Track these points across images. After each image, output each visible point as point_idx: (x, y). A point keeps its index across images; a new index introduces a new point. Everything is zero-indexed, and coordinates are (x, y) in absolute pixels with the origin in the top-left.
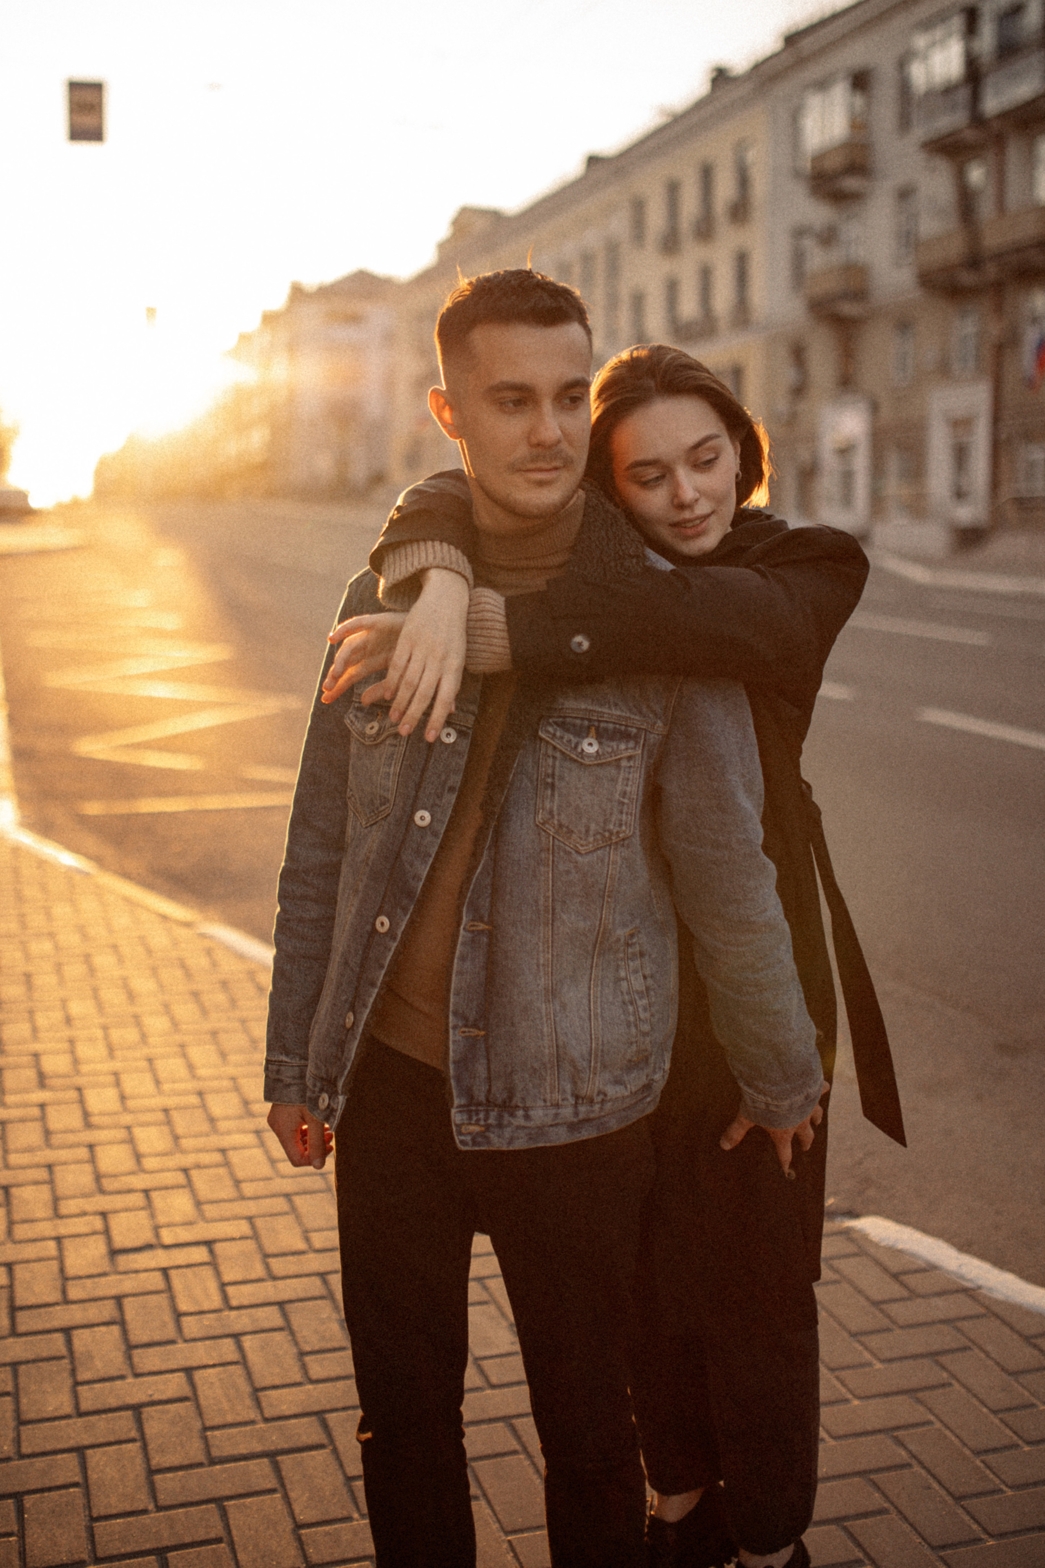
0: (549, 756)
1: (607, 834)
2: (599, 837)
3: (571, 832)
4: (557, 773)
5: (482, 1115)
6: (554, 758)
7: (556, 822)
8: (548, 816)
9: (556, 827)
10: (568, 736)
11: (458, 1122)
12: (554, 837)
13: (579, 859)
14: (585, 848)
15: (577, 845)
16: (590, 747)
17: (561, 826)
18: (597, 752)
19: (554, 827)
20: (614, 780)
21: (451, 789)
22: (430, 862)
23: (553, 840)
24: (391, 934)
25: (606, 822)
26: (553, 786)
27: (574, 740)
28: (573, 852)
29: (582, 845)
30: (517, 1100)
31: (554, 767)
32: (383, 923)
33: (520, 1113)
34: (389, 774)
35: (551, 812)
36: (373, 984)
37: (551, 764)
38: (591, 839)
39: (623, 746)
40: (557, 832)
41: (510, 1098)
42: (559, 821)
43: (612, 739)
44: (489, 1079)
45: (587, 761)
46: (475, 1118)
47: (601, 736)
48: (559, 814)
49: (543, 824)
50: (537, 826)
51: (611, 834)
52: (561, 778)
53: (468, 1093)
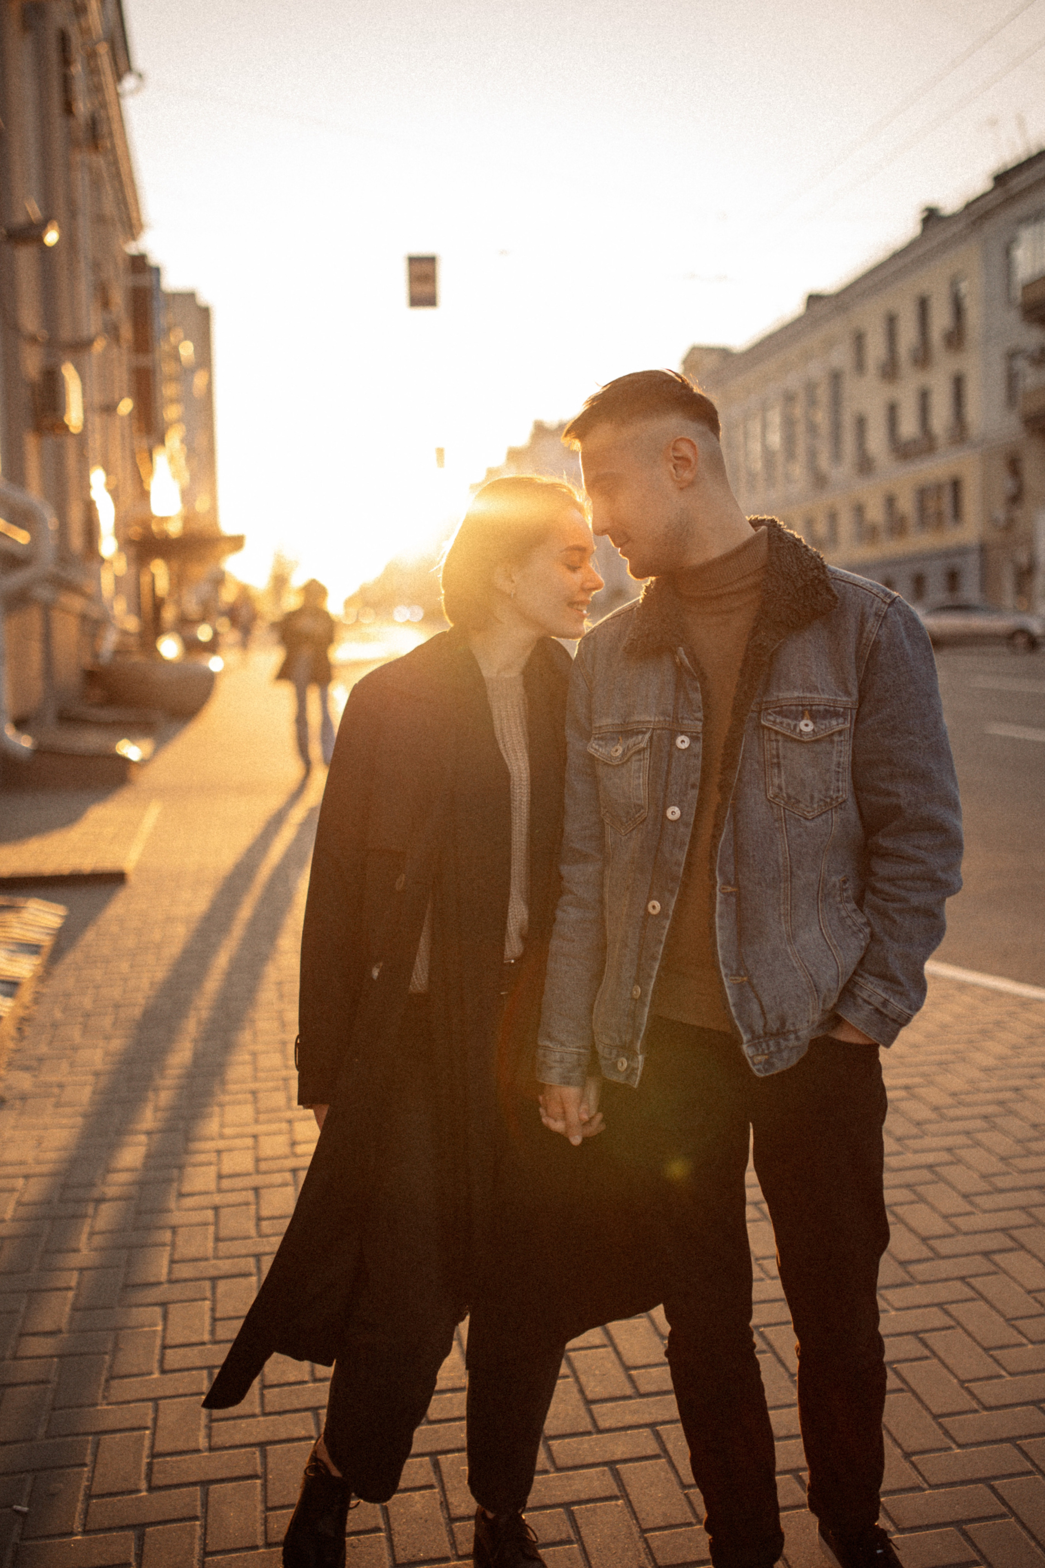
0: (773, 741)
1: (828, 800)
2: (822, 803)
3: (798, 802)
4: (781, 755)
5: (764, 1046)
6: (777, 741)
7: (785, 795)
8: (777, 791)
9: (786, 799)
10: (786, 721)
11: (751, 1055)
12: (784, 808)
13: (808, 824)
14: (812, 814)
15: (806, 813)
16: (806, 726)
17: (789, 797)
18: (813, 730)
19: (783, 800)
20: (830, 753)
21: (693, 786)
22: (686, 850)
23: (784, 812)
24: (663, 914)
25: (828, 789)
26: (778, 765)
27: (792, 723)
28: (802, 819)
29: (808, 812)
30: (789, 1026)
31: (777, 749)
32: (655, 907)
33: (792, 1036)
34: (639, 784)
35: (780, 788)
36: (654, 958)
37: (775, 747)
38: (815, 806)
39: (834, 722)
40: (786, 804)
41: (783, 1024)
42: (787, 794)
43: (824, 717)
44: (763, 1013)
45: (806, 739)
46: (760, 1050)
47: (813, 718)
48: (787, 788)
49: (773, 798)
50: (769, 801)
51: (832, 799)
52: (785, 757)
53: (750, 1029)
